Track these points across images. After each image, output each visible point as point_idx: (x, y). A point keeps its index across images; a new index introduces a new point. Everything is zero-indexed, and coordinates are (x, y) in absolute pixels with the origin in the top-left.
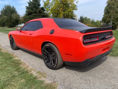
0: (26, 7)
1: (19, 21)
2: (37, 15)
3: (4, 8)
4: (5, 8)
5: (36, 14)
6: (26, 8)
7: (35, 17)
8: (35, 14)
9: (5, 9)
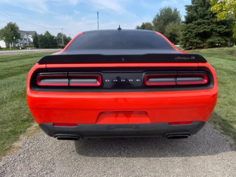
0: (186, 6)
1: (177, 36)
2: (204, 21)
3: (159, 14)
4: (161, 13)
5: (204, 19)
6: (186, 9)
7: (199, 27)
8: (199, 21)
9: (161, 15)
